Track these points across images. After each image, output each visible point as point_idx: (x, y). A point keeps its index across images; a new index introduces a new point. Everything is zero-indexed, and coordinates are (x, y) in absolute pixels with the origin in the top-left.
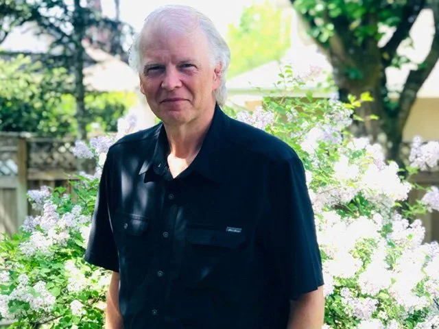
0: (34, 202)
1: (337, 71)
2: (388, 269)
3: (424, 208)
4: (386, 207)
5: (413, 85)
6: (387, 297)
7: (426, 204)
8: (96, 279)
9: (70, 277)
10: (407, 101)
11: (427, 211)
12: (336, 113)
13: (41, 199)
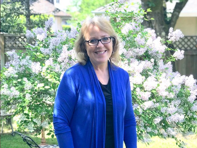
0: (9, 56)
1: (143, 3)
2: (156, 81)
3: (174, 58)
4: (158, 58)
5: (177, 10)
6: (155, 92)
7: (175, 57)
8: (36, 84)
9: (25, 84)
10: (175, 17)
11: (175, 60)
12: (137, 17)
13: (12, 55)
